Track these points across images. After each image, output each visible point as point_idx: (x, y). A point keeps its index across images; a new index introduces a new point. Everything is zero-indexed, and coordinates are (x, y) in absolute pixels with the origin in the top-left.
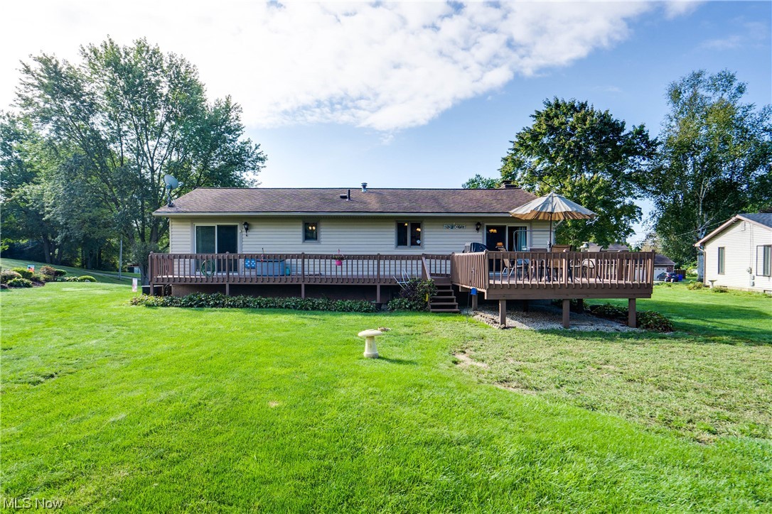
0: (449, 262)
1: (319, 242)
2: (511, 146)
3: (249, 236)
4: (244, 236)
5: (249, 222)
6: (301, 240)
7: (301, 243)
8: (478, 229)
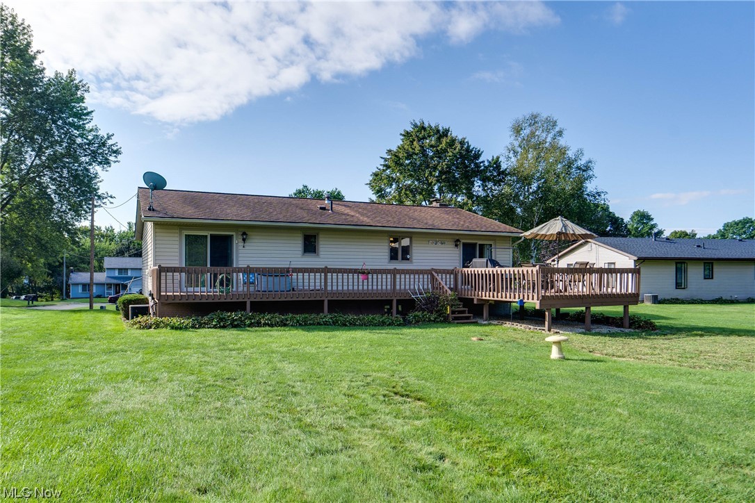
0: (452, 276)
1: (318, 255)
2: (382, 162)
3: (246, 248)
4: (241, 248)
5: (246, 232)
6: (301, 253)
7: (300, 256)
8: (456, 245)
